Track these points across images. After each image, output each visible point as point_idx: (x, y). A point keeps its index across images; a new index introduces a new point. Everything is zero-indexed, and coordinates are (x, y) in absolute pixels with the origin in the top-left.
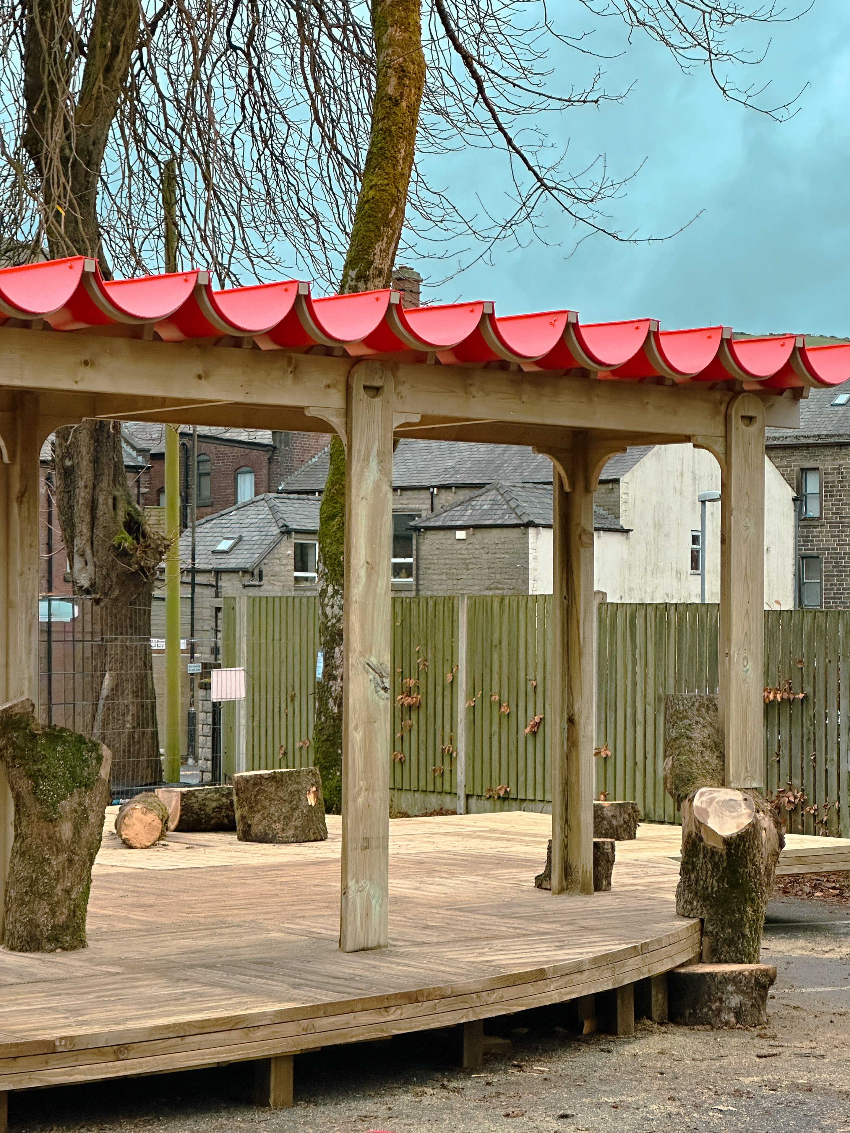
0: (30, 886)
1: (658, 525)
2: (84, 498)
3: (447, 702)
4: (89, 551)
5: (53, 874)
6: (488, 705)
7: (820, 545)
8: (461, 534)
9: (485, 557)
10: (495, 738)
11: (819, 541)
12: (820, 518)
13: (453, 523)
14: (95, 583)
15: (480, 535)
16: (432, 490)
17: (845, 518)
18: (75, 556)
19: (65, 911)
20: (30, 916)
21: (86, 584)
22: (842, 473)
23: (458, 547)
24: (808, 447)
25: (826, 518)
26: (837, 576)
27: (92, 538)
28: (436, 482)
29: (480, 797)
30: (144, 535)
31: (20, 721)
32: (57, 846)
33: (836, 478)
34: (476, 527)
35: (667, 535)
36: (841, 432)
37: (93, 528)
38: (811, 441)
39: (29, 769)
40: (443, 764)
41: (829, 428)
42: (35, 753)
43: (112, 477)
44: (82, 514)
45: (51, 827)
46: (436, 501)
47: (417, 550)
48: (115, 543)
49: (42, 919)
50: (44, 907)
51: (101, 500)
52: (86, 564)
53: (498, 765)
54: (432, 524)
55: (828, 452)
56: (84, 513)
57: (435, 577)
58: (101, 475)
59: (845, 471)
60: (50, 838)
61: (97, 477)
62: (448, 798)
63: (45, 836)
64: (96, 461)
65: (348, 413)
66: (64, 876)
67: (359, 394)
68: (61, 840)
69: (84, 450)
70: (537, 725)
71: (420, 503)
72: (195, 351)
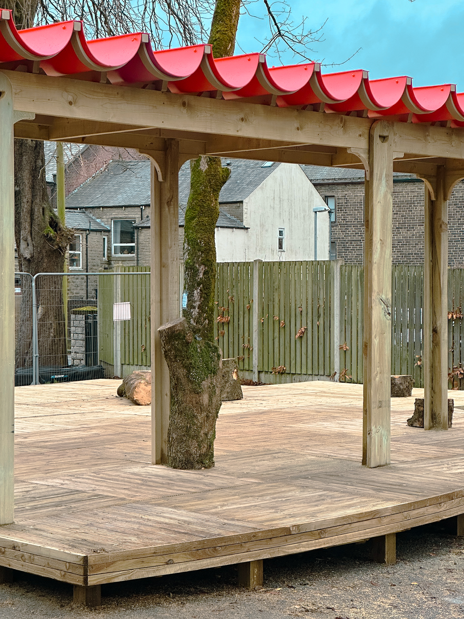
0: (186, 432)
1: (262, 226)
2: (26, 208)
3: (246, 320)
4: (29, 238)
5: (199, 424)
6: (272, 322)
7: (335, 236)
10: (276, 341)
11: (335, 234)
12: (335, 222)
14: (33, 256)
16: (141, 207)
17: (348, 222)
18: (21, 241)
19: (206, 446)
20: (187, 448)
21: (28, 256)
22: (347, 198)
24: (329, 185)
25: (338, 222)
26: (344, 252)
27: (31, 231)
28: (143, 203)
29: (267, 372)
30: (60, 230)
31: (179, 334)
32: (201, 408)
33: (343, 201)
35: (267, 231)
36: (346, 177)
37: (31, 225)
38: (330, 181)
39: (185, 363)
40: (244, 355)
41: (340, 175)
42: (188, 353)
43: (41, 197)
44: (26, 217)
45: (198, 397)
46: (143, 213)
47: (137, 239)
48: (45, 234)
49: (193, 451)
50: (195, 443)
51: (36, 210)
52: (28, 245)
53: (278, 354)
54: (145, 225)
55: (340, 187)
56: (27, 217)
57: (147, 253)
58: (36, 195)
59: (348, 198)
60: (197, 403)
61: (33, 196)
62: (247, 373)
63: (194, 402)
64: (33, 188)
65: (370, 151)
66: (204, 425)
67: (377, 140)
68: (203, 405)
69: (26, 182)
70: (303, 333)
71: (135, 214)
72: (296, 113)
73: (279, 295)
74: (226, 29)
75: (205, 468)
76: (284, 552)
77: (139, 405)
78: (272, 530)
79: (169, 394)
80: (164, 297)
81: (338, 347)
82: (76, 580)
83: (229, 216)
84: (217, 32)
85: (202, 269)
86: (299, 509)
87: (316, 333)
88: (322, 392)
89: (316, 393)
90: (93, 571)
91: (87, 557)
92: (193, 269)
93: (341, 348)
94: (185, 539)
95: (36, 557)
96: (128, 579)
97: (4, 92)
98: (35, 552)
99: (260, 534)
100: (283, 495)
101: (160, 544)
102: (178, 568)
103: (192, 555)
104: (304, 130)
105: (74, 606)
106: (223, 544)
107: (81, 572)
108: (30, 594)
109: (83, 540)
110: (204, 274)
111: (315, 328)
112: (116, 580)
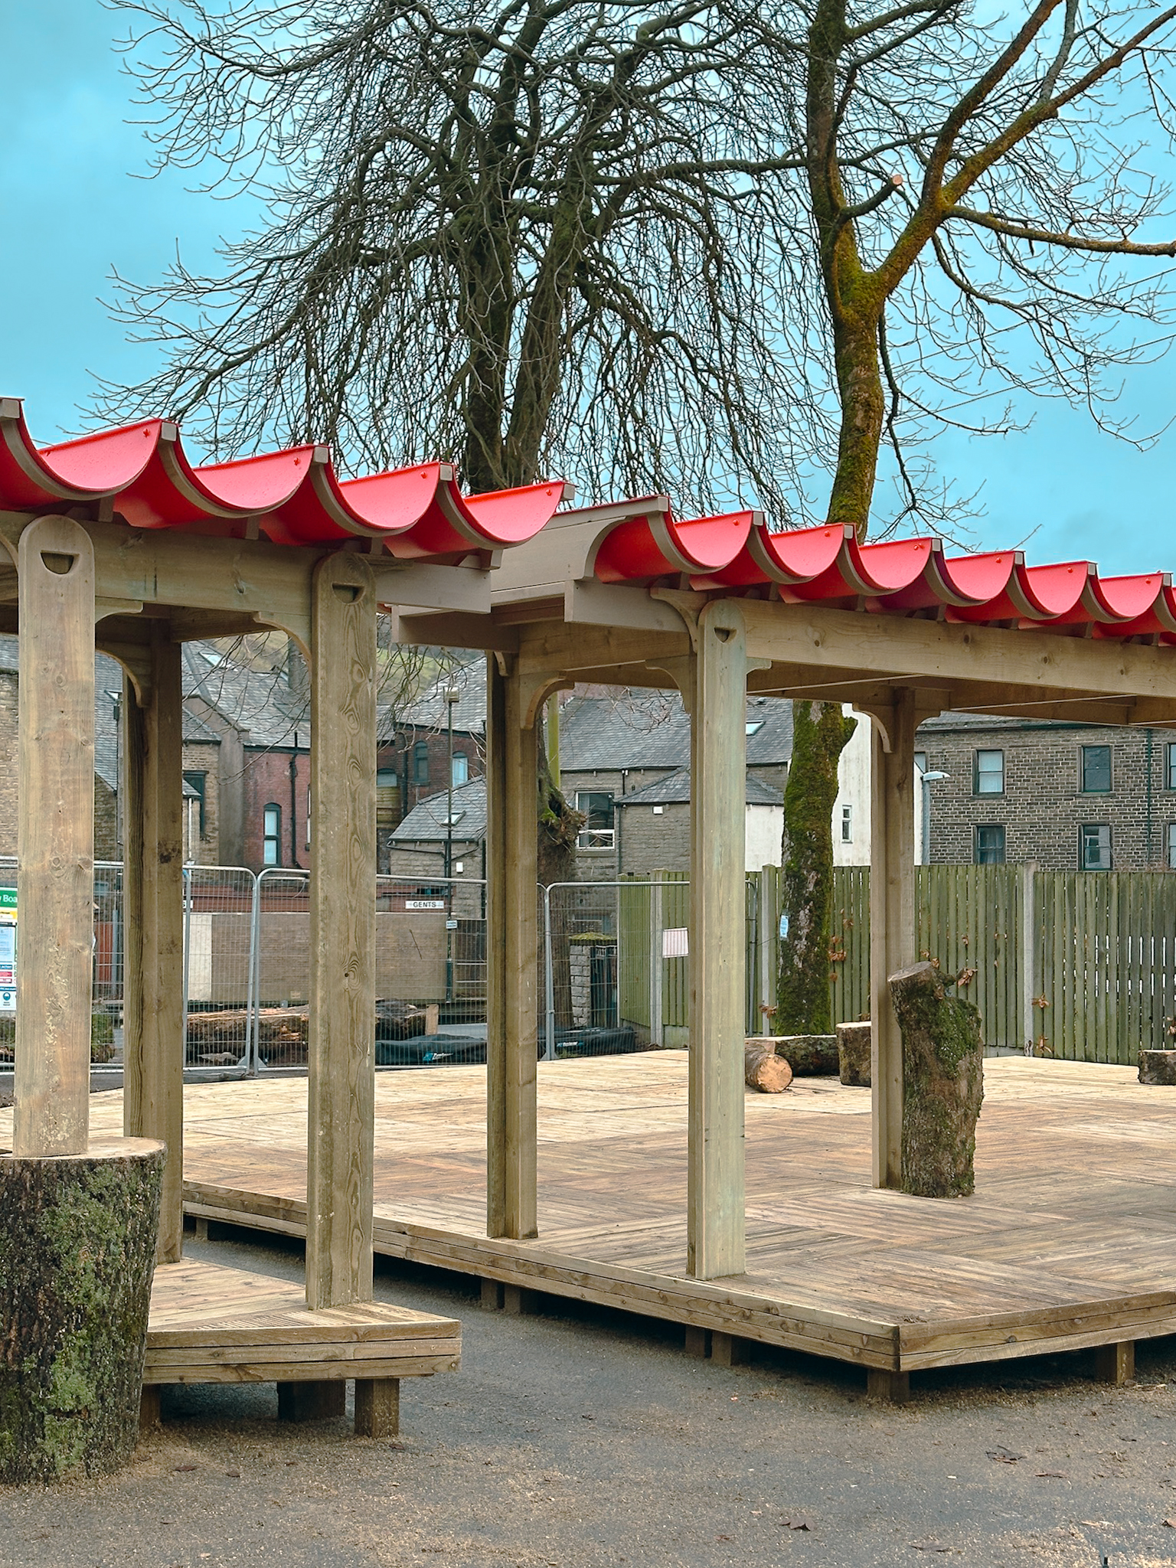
0: (934, 1138)
5: (953, 1127)
8: (658, 810)
9: (679, 828)
13: (651, 800)
15: (674, 809)
16: (623, 772)
19: (962, 1161)
20: (935, 1164)
23: (655, 820)
28: (626, 765)
30: (564, 813)
32: (956, 1101)
34: (671, 803)
39: (933, 1032)
42: (937, 1017)
45: (952, 1085)
46: (627, 782)
47: (620, 822)
48: (544, 820)
49: (946, 1168)
50: (948, 1157)
54: (631, 801)
57: (635, 846)
60: (950, 1094)
63: (946, 1093)
66: (961, 1128)
68: (960, 1097)
70: (970, 977)
71: (612, 784)
72: (1119, 648)
73: (929, 919)
74: (855, 502)
75: (963, 1195)
76: (1168, 1329)
77: (766, 1092)
78: (1151, 1296)
79: (900, 1079)
80: (892, 929)
81: (1031, 1001)
82: (880, 1361)
83: (764, 785)
84: (841, 508)
85: (812, 877)
86: (1166, 1264)
87: (992, 980)
88: (1037, 1075)
89: (1031, 1076)
90: (907, 1350)
91: (898, 1328)
92: (799, 877)
93: (1035, 1003)
94: (1027, 1307)
95: (807, 1326)
96: (954, 1363)
97: (734, 631)
98: (806, 1318)
99: (1134, 1302)
100: (1121, 1240)
101: (995, 1312)
102: (1023, 1349)
103: (1041, 1330)
104: (1130, 673)
105: (873, 1401)
106: (1084, 1315)
107: (890, 1350)
108: (788, 1380)
109: (871, 1302)
110: (816, 884)
111: (991, 971)
112: (938, 1364)
